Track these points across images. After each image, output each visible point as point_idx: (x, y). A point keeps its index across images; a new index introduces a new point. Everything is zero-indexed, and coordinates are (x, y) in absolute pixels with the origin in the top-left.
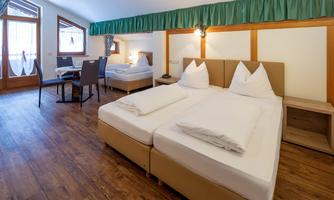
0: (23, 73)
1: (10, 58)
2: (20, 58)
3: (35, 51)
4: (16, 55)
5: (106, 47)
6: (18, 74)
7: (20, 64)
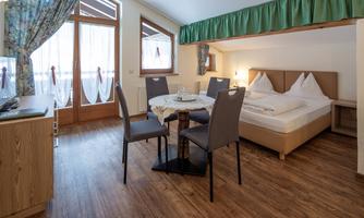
0: (99, 100)
1: (83, 77)
2: (95, 76)
3: (112, 68)
4: (90, 72)
5: (200, 62)
6: (93, 102)
7: (94, 85)
